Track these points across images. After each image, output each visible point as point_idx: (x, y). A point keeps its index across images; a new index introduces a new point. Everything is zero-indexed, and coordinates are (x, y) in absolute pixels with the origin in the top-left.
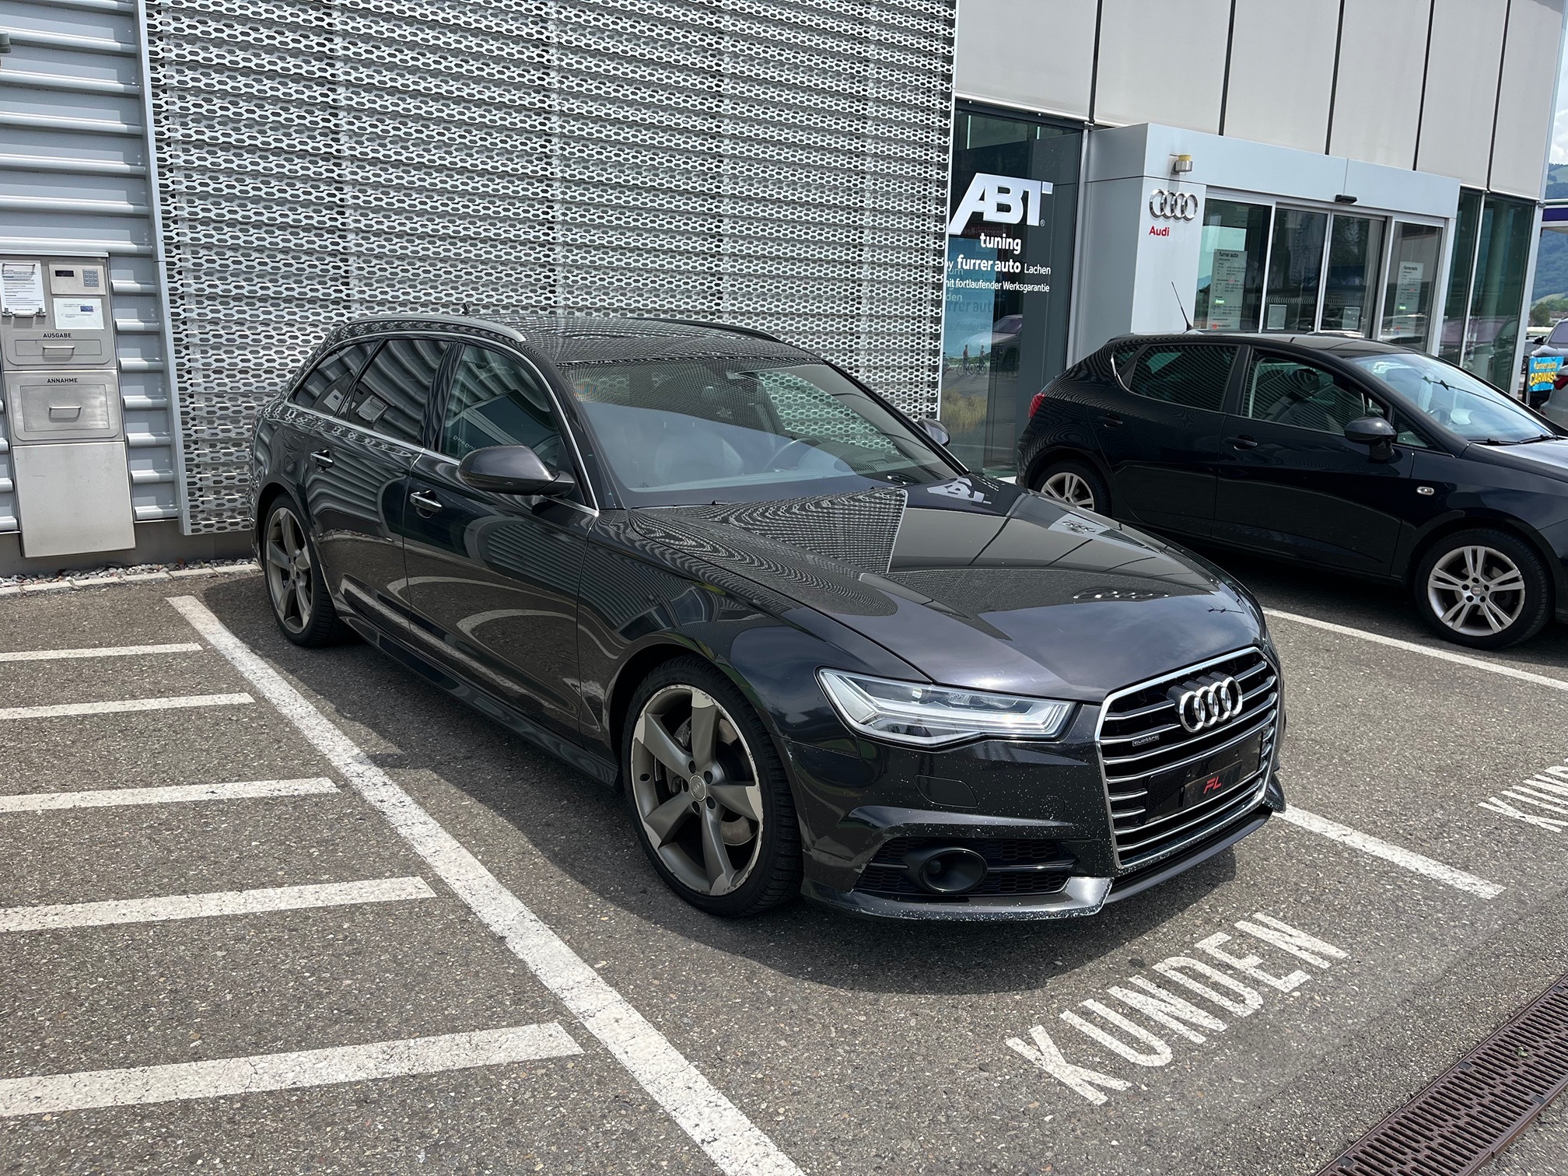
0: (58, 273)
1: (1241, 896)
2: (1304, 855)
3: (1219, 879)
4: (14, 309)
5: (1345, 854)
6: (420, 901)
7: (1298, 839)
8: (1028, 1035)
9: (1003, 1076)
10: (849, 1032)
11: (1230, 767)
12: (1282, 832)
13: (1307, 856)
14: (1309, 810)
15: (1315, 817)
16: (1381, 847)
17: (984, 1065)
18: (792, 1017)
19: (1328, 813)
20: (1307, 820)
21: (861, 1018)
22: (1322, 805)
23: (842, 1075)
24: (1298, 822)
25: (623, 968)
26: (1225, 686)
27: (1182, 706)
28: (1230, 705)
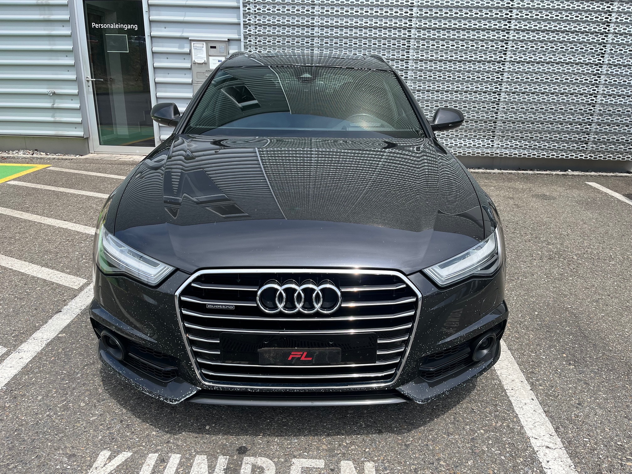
0: (212, 47)
1: (383, 447)
2: (485, 445)
3: (390, 430)
4: (197, 61)
5: (521, 459)
6: (70, 289)
7: (502, 433)
8: (118, 454)
9: (68, 465)
10: (66, 408)
11: (322, 349)
12: (499, 423)
13: (485, 447)
14: (552, 419)
15: (548, 425)
16: (562, 469)
17: (74, 455)
18: (64, 389)
19: (565, 427)
20: (536, 424)
21: (82, 404)
22: (571, 421)
23: (27, 423)
24: (525, 423)
25: (64, 340)
26: (318, 289)
27: (259, 293)
28: (320, 305)
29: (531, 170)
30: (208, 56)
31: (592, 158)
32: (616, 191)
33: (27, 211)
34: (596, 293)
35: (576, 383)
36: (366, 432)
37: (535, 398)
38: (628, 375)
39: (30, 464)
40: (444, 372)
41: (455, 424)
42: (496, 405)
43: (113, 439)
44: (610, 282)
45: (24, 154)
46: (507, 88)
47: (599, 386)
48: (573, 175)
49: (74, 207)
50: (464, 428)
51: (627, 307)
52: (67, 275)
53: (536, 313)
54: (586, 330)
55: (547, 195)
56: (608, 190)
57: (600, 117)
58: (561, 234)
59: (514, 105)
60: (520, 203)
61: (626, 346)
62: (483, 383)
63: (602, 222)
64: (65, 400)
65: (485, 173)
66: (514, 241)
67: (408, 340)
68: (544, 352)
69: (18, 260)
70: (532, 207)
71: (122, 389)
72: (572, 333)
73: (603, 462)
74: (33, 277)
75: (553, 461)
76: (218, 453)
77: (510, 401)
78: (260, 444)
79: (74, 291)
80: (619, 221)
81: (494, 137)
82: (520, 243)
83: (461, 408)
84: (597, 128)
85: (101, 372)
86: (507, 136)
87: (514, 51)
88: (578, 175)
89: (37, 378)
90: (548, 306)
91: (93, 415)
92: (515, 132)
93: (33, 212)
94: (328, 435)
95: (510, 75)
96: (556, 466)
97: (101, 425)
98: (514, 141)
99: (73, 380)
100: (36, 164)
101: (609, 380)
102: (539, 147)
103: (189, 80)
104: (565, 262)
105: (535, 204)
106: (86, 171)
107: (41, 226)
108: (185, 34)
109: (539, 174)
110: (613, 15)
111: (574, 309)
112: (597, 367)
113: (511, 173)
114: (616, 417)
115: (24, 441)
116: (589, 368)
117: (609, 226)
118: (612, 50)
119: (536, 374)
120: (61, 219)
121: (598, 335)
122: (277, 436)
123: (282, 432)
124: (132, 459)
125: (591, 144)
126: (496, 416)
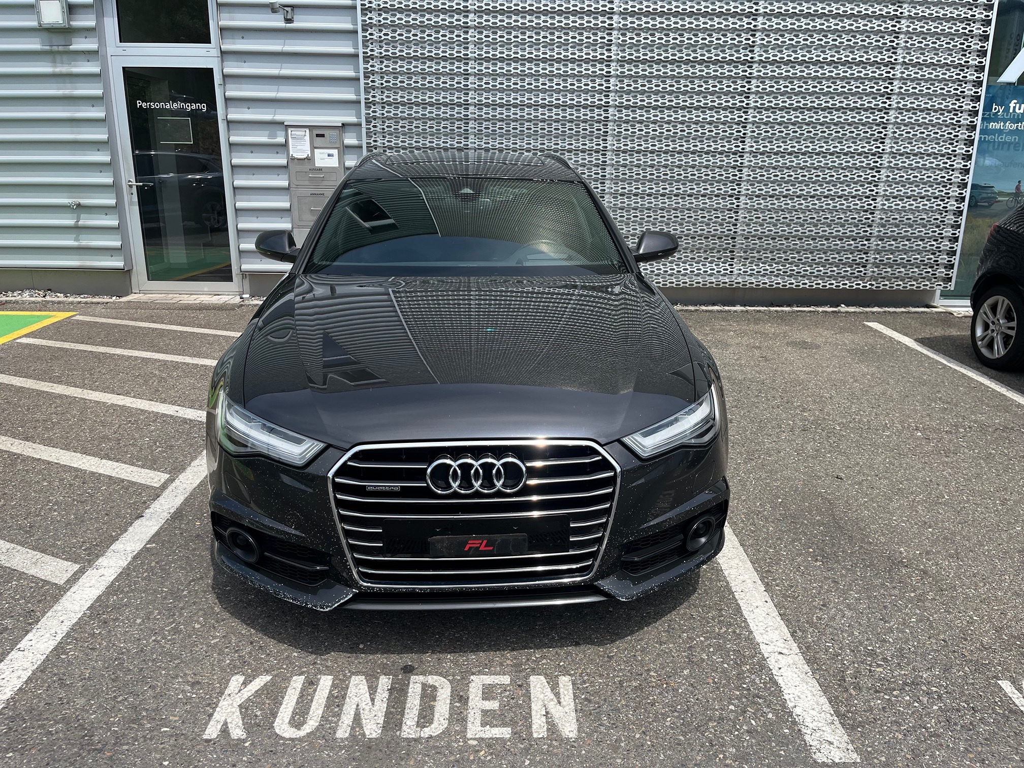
0: (318, 136)
1: (581, 660)
2: (704, 653)
3: (590, 641)
4: (295, 155)
5: (748, 667)
6: (148, 487)
7: (726, 640)
8: (254, 678)
9: (193, 694)
10: (176, 631)
11: (504, 536)
12: (724, 629)
13: (704, 655)
14: (788, 623)
15: (783, 629)
16: (797, 676)
17: (198, 683)
18: (170, 610)
19: (803, 632)
20: (768, 629)
21: (197, 626)
22: (811, 624)
23: (128, 651)
24: (756, 628)
25: (155, 551)
26: (498, 464)
27: (429, 471)
28: (501, 482)
29: (789, 305)
30: (313, 148)
31: (874, 288)
32: (906, 334)
33: (60, 382)
34: (860, 472)
35: (822, 582)
36: (559, 644)
37: (769, 600)
38: (889, 571)
39: (143, 696)
40: (652, 564)
41: (669, 632)
42: (721, 610)
43: (245, 662)
44: (880, 459)
45: (31, 296)
46: (748, 190)
47: (850, 584)
48: (847, 312)
49: (127, 374)
50: (680, 636)
51: (899, 489)
52: (139, 469)
53: (780, 500)
54: (841, 519)
55: (808, 342)
56: (895, 332)
57: (882, 229)
58: (822, 397)
59: (759, 213)
60: (769, 355)
61: (891, 538)
62: (706, 586)
63: (880, 379)
64: (173, 622)
65: (721, 311)
66: (757, 407)
67: (607, 523)
68: (785, 546)
69: (65, 451)
70: (786, 359)
71: (246, 607)
72: (823, 524)
73: (848, 668)
74: (93, 473)
75: (786, 668)
76: (378, 673)
77: (738, 605)
78: (429, 662)
79: (155, 490)
80: (903, 377)
81: (733, 259)
82: (766, 410)
83: (678, 614)
84: (878, 245)
85: (213, 588)
86: (752, 257)
87: (755, 137)
88: (855, 312)
89: (129, 598)
90: (795, 491)
91: (214, 637)
92: (763, 252)
93: (68, 384)
94: (513, 650)
95: (752, 171)
96: (790, 673)
97: (227, 647)
98: (761, 265)
99: (178, 598)
100: (54, 311)
101: (865, 577)
102: (797, 273)
103: (285, 184)
104: (824, 434)
105: (791, 354)
106: (132, 320)
107: (85, 403)
108: (279, 118)
109: (799, 311)
110: (895, 83)
111: (829, 494)
112: (850, 563)
113: (759, 311)
114: (869, 620)
115: (129, 670)
116: (840, 564)
117: (889, 384)
118: (896, 132)
119: (773, 573)
120: (113, 392)
121: (857, 524)
122: (450, 653)
123: (455, 648)
124: (272, 683)
125: (871, 268)
126: (720, 622)
